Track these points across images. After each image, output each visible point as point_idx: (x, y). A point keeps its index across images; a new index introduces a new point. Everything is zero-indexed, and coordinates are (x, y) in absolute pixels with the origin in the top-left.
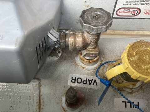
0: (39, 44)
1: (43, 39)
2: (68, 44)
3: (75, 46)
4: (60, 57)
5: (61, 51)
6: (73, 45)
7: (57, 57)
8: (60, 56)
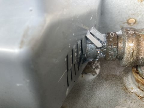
0: (72, 51)
1: (79, 42)
2: (123, 54)
3: (138, 57)
4: (99, 75)
5: (99, 66)
6: (134, 54)
7: (94, 75)
8: (98, 73)
